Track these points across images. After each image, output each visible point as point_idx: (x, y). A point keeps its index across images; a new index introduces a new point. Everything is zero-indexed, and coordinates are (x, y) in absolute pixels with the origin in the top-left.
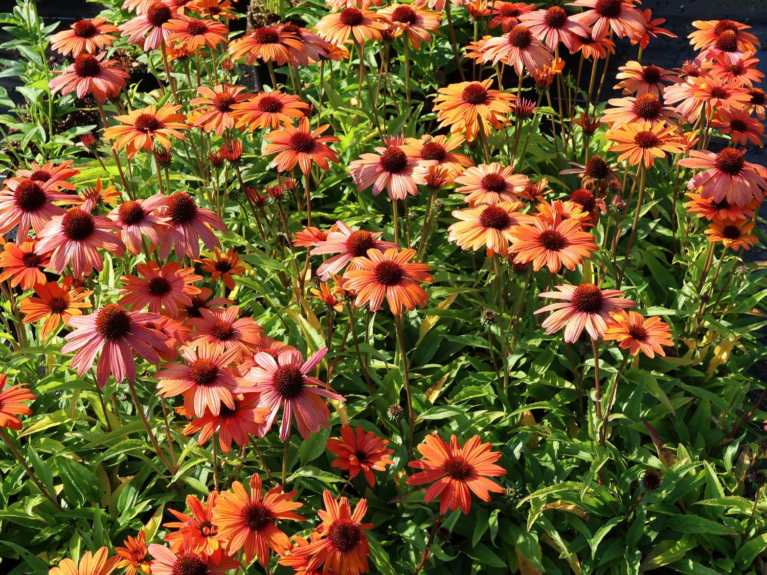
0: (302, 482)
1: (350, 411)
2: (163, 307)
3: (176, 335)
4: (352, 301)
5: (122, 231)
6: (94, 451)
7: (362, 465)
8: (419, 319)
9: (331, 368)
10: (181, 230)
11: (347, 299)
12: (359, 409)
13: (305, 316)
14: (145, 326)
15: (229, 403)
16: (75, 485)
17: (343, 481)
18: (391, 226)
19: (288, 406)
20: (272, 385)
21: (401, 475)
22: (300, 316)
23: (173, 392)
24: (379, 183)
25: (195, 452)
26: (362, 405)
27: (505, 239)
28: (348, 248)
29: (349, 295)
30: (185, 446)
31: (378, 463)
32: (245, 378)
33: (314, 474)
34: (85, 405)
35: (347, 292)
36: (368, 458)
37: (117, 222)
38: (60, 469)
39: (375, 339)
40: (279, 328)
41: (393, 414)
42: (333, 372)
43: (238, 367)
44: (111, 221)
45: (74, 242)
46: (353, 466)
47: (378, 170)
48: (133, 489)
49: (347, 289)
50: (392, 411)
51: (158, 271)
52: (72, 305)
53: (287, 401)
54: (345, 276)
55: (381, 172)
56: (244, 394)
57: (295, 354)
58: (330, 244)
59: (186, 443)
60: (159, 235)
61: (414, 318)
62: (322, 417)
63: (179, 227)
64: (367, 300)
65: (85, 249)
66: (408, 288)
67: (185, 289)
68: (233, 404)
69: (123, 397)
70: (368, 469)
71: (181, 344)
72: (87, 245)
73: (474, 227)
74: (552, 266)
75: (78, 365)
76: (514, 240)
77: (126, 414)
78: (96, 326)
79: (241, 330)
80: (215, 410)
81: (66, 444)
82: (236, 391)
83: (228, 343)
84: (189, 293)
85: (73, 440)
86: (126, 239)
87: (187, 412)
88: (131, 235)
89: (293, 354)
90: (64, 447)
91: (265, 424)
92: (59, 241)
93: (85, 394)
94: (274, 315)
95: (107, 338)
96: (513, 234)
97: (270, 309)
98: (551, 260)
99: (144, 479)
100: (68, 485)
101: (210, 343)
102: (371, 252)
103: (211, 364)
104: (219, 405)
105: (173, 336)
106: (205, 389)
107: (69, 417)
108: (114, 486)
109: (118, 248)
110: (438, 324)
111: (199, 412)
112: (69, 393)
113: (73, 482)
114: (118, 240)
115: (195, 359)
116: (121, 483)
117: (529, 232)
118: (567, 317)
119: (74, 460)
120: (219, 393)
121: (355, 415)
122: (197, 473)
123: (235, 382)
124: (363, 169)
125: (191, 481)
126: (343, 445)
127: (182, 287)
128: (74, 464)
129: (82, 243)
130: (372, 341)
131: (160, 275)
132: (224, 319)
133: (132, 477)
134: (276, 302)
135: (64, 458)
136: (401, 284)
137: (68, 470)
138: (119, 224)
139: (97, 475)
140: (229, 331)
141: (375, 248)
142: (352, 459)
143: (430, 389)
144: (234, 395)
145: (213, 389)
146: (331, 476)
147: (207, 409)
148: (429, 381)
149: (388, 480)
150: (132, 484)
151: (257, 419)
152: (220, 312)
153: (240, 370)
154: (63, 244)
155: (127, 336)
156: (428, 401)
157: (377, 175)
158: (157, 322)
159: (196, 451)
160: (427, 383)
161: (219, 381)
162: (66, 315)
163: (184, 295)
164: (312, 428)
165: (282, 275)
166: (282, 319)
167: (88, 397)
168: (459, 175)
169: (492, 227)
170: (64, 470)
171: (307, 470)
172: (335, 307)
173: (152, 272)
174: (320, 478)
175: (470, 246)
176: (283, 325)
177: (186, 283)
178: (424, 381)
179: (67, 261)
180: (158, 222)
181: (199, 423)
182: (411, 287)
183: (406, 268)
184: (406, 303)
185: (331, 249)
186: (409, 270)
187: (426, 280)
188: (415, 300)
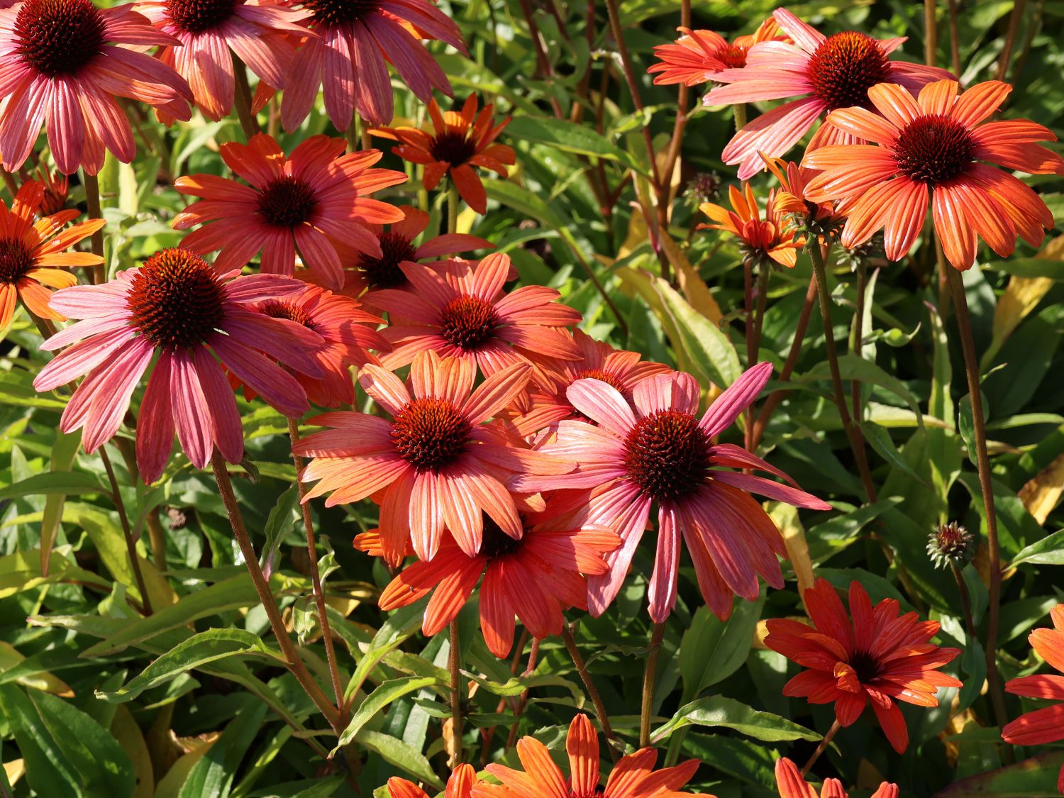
0: (686, 744)
1: (816, 547)
2: (298, 262)
3: (347, 335)
4: (825, 234)
5: (178, 50)
6: (102, 668)
7: (871, 692)
8: (988, 292)
9: (757, 427)
10: (340, 44)
11: (814, 230)
12: (837, 542)
13: (675, 285)
14: (261, 311)
15: (506, 518)
16: (55, 761)
17: (812, 737)
18: (891, 31)
19: (669, 525)
20: (622, 467)
21: (959, 724)
22: (663, 285)
23: (348, 492)
25: (391, 664)
26: (844, 531)
28: (811, 84)
29: (820, 217)
30: (363, 647)
31: (915, 684)
32: (543, 451)
33: (730, 718)
34: (72, 539)
35: (813, 209)
36: (884, 672)
37: (161, 25)
38: (14, 717)
39: (880, 345)
40: (598, 321)
41: (945, 551)
42: (762, 440)
43: (516, 422)
44: (144, 20)
45: (51, 82)
46: (845, 694)
48: (216, 770)
49: (817, 200)
50: (940, 545)
51: (282, 161)
52: (48, 259)
53: (667, 513)
54: (809, 162)
56: (547, 496)
57: (680, 381)
58: (760, 75)
59: (368, 640)
60: (279, 58)
61: (974, 288)
62: (764, 555)
63: (334, 36)
64: (877, 228)
65: (84, 100)
66: (993, 193)
67: (359, 211)
68: (517, 521)
69: (174, 517)
70: (888, 701)
71: (362, 361)
72: (87, 89)
75: (83, 423)
77: (183, 566)
78: (130, 313)
79: (520, 321)
80: (469, 539)
81: (25, 649)
82: (524, 486)
83: (487, 356)
84: (370, 220)
85: (46, 639)
86: (188, 70)
87: (387, 546)
88: (204, 60)
89: (674, 384)
90: (20, 658)
91: (605, 576)
92: (9, 79)
93: (72, 513)
94: (583, 286)
95: (163, 344)
97: (568, 269)
99: (247, 742)
100: (37, 763)
101: (440, 354)
102: (880, 93)
103: (451, 412)
104: (478, 525)
105: (337, 338)
106: (438, 481)
107: (35, 572)
108: (164, 761)
109: (173, 96)
110: (1046, 301)
111: (424, 545)
112: (26, 509)
113: (49, 753)
114: (168, 74)
115: (405, 400)
116: (181, 753)
119: (53, 692)
120: (476, 493)
121: (826, 558)
122: (396, 722)
123: (517, 460)
125: (383, 744)
126: (812, 636)
127: (350, 204)
128: (52, 704)
129: (72, 86)
130: (869, 351)
131: (289, 173)
132: (471, 291)
133: (215, 737)
134: (585, 250)
135: (24, 688)
136: (972, 182)
137: (36, 721)
138: (168, 29)
139: (115, 731)
140: (489, 322)
141: (891, 81)
142: (841, 674)
143: (1033, 484)
144: (518, 498)
145: (459, 481)
146: (778, 725)
147: (446, 537)
148: (1026, 462)
149: (925, 737)
150: (213, 754)
151: (584, 563)
152: (459, 271)
153: (522, 430)
154: (20, 89)
155: (215, 340)
156: (1028, 518)
158: (293, 300)
159: (396, 660)
160: (1021, 469)
161: (475, 461)
162: (33, 286)
163: (358, 226)
164: (737, 586)
165: (597, 175)
166: (605, 296)
167: (83, 520)
170: (25, 720)
171: (709, 708)
172: (774, 255)
173: (263, 164)
174: (747, 729)
176: (610, 314)
177: (360, 192)
178: (1012, 464)
179: (32, 136)
180: (278, 25)
181: (426, 575)
182: (1000, 187)
183: (984, 136)
184: (989, 232)
185: (762, 89)
186: (994, 140)
187: (1042, 167)
188: (1015, 225)
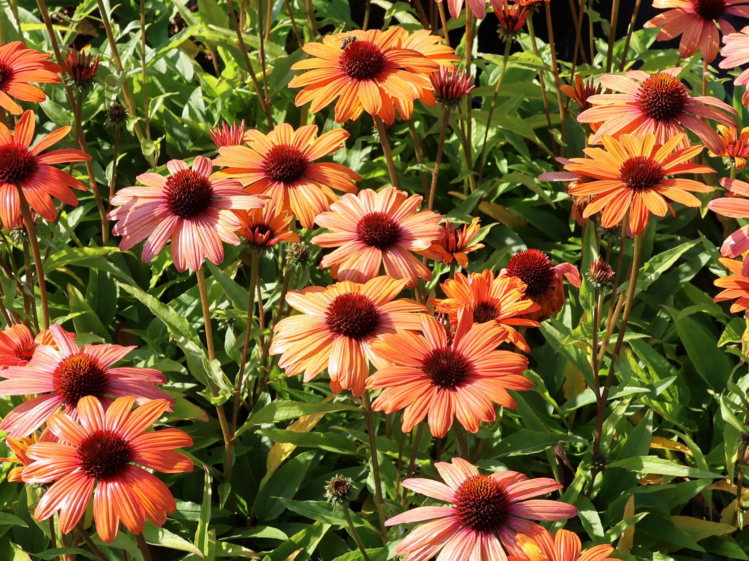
24: (156, 239)
27: (363, 360)
47: (157, 212)
55: (164, 216)
64: (57, 508)
73: (314, 332)
74: (436, 425)
76: (380, 363)
96: (378, 351)
98: (436, 410)
102: (84, 404)
117: (410, 347)
118: (441, 539)
124: (132, 209)
136: (122, 480)
157: (155, 221)
168: (324, 209)
169: (345, 334)
175: (301, 370)
182: (141, 485)
183: (140, 445)
184: (127, 518)
185: (26, 386)
186: (144, 448)
187: (176, 467)
188: (146, 512)
